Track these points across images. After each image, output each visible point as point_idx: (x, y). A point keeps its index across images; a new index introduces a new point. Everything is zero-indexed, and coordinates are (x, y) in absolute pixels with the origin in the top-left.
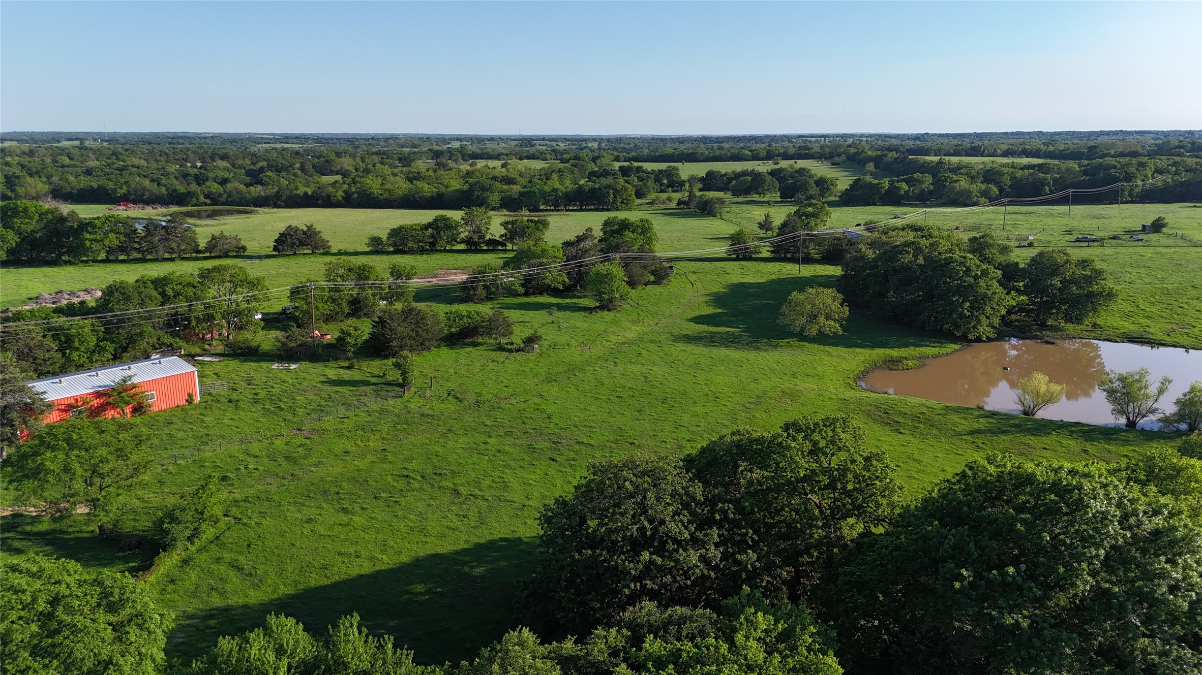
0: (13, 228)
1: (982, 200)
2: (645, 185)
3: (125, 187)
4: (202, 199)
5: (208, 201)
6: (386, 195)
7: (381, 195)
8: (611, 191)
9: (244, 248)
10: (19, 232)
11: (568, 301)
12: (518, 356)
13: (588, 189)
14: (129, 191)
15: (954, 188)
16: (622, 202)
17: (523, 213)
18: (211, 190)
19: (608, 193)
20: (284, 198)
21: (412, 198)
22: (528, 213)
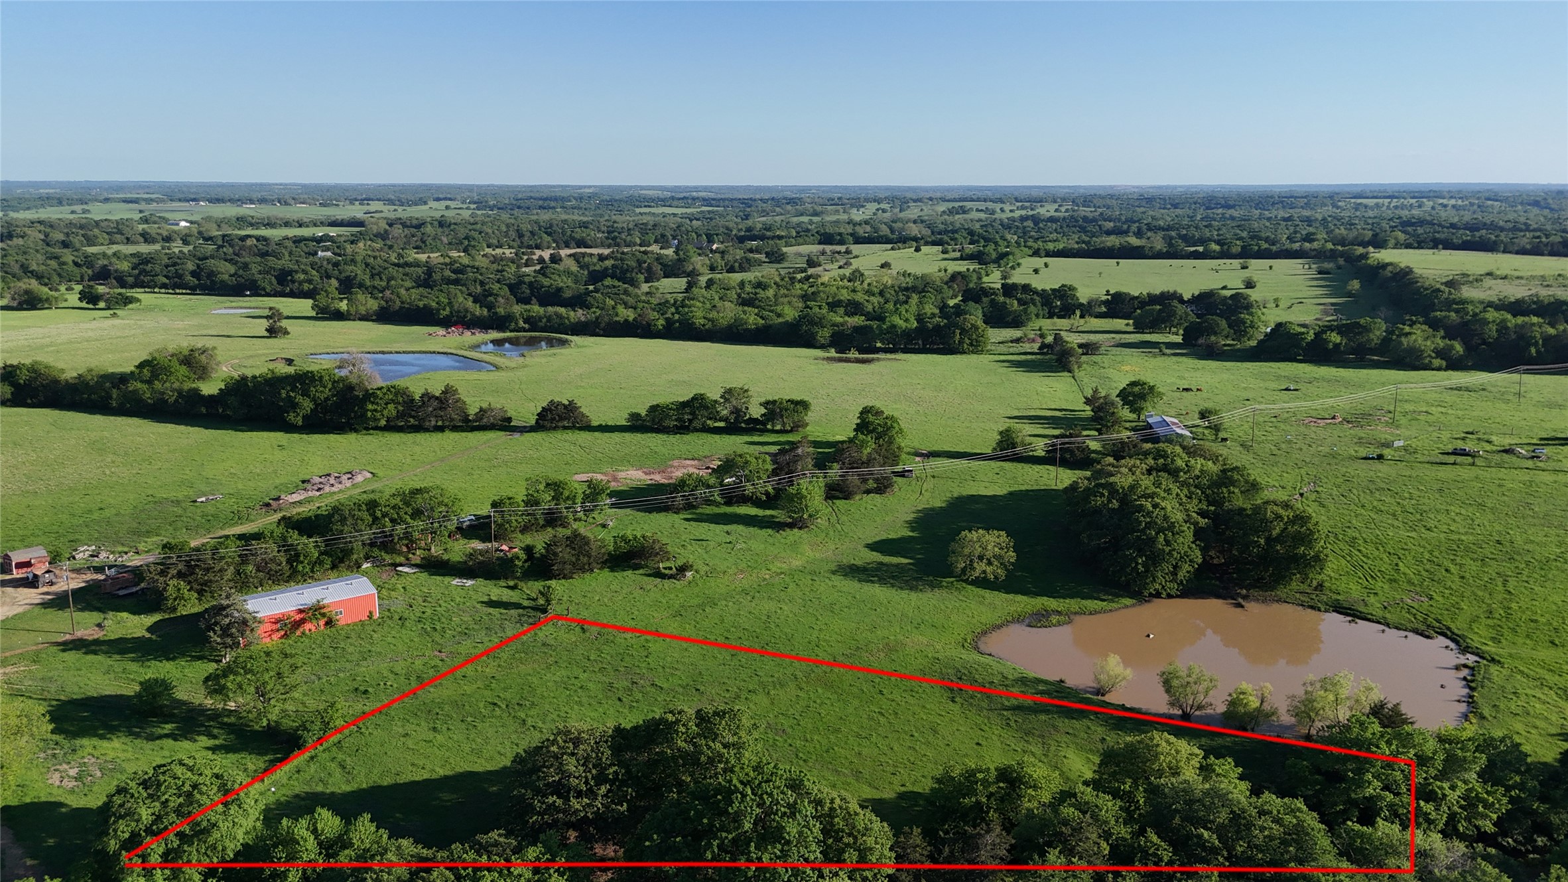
0: (309, 396)
1: (1437, 362)
2: (1025, 311)
3: (448, 309)
4: (521, 323)
5: (527, 326)
6: (709, 325)
7: (704, 325)
8: (958, 331)
9: (509, 419)
10: (314, 400)
11: (768, 512)
12: (667, 583)
13: (930, 326)
14: (451, 312)
15: (1401, 343)
16: (971, 344)
17: (850, 355)
18: (531, 314)
19: (954, 332)
20: (603, 325)
21: (735, 330)
22: (857, 355)
